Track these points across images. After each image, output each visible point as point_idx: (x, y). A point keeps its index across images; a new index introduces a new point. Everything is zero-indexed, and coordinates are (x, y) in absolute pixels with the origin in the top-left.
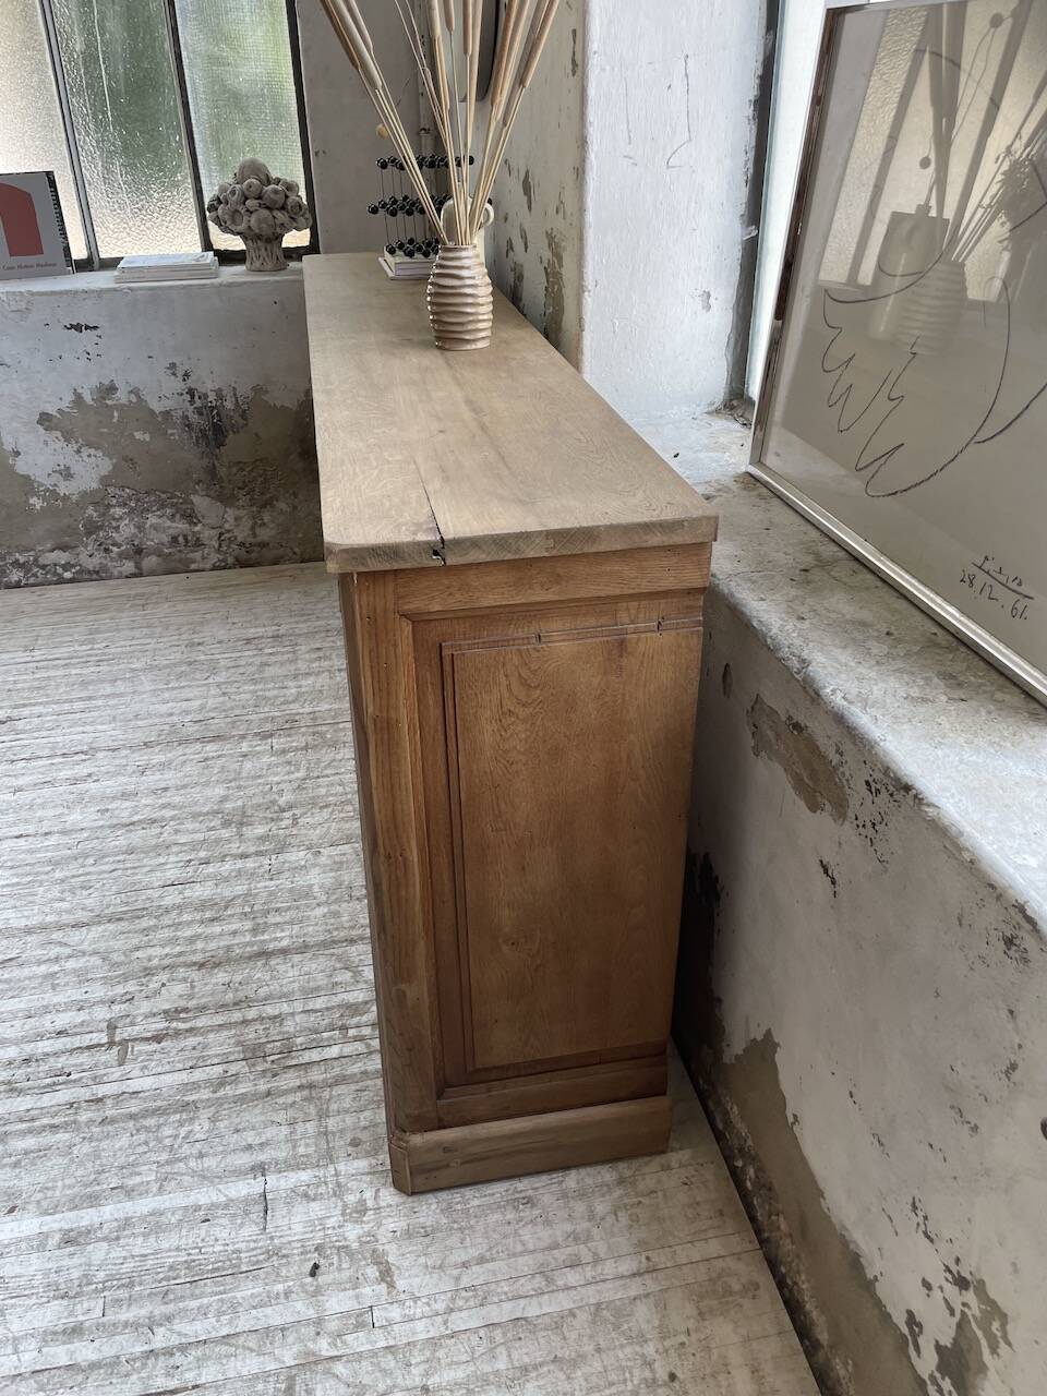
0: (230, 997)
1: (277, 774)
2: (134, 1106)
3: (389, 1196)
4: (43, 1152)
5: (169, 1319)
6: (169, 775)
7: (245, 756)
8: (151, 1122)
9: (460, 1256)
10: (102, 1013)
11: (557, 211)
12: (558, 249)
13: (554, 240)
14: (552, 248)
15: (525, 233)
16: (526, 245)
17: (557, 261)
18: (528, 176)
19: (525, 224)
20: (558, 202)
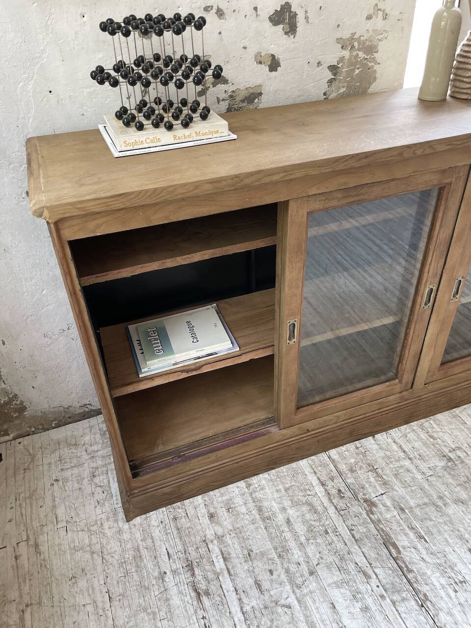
1: (414, 478)
6: (452, 557)
7: (402, 509)
11: (369, 18)
12: (367, 43)
13: (358, 40)
14: (353, 47)
15: (273, 56)
16: (274, 65)
17: (365, 53)
18: (286, 7)
19: (273, 49)
20: (372, 12)
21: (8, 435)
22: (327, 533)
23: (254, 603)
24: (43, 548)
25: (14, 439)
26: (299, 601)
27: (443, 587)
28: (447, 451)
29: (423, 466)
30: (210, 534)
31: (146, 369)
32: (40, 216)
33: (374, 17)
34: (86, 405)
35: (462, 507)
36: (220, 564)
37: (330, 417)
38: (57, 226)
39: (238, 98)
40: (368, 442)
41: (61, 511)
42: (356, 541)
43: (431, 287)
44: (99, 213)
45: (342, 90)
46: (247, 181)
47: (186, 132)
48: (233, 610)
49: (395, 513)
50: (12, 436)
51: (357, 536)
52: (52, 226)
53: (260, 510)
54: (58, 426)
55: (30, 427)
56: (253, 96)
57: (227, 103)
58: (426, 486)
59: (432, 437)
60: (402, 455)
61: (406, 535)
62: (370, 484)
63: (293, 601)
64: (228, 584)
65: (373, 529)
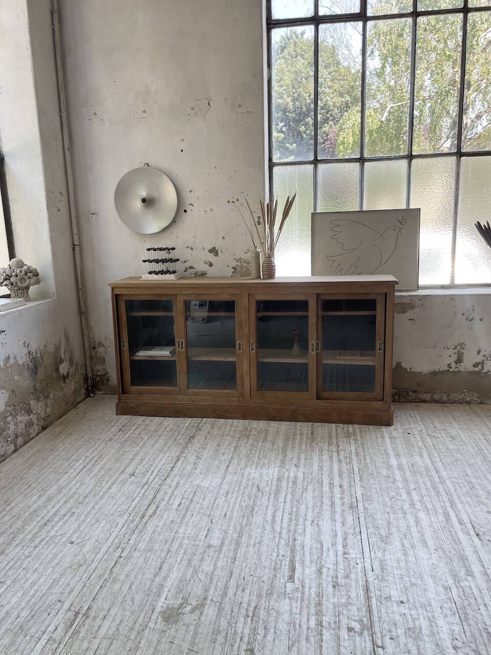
0: (327, 438)
2: (360, 449)
3: (391, 427)
4: (371, 459)
5: (418, 446)
8: (366, 447)
9: (408, 423)
10: (325, 453)
11: (246, 253)
12: (247, 261)
13: (243, 259)
14: (241, 262)
15: (210, 262)
16: (211, 265)
17: (246, 264)
18: (214, 248)
19: (210, 260)
20: (246, 251)
21: (101, 391)
22: (176, 431)
23: (134, 436)
24: (87, 414)
27: (196, 447)
28: (249, 427)
29: (233, 429)
30: (139, 423)
32: (109, 285)
35: (231, 438)
36: (133, 428)
37: (203, 397)
38: (113, 289)
39: (199, 273)
40: (222, 421)
41: (99, 410)
43: (240, 342)
44: (123, 287)
45: (239, 275)
47: (162, 276)
48: (126, 435)
49: (205, 433)
50: (102, 392)
53: (161, 423)
56: (203, 275)
57: (194, 275)
58: (227, 432)
60: (230, 425)
61: (201, 437)
62: (207, 427)
63: (146, 439)
64: (131, 431)
65: (192, 434)
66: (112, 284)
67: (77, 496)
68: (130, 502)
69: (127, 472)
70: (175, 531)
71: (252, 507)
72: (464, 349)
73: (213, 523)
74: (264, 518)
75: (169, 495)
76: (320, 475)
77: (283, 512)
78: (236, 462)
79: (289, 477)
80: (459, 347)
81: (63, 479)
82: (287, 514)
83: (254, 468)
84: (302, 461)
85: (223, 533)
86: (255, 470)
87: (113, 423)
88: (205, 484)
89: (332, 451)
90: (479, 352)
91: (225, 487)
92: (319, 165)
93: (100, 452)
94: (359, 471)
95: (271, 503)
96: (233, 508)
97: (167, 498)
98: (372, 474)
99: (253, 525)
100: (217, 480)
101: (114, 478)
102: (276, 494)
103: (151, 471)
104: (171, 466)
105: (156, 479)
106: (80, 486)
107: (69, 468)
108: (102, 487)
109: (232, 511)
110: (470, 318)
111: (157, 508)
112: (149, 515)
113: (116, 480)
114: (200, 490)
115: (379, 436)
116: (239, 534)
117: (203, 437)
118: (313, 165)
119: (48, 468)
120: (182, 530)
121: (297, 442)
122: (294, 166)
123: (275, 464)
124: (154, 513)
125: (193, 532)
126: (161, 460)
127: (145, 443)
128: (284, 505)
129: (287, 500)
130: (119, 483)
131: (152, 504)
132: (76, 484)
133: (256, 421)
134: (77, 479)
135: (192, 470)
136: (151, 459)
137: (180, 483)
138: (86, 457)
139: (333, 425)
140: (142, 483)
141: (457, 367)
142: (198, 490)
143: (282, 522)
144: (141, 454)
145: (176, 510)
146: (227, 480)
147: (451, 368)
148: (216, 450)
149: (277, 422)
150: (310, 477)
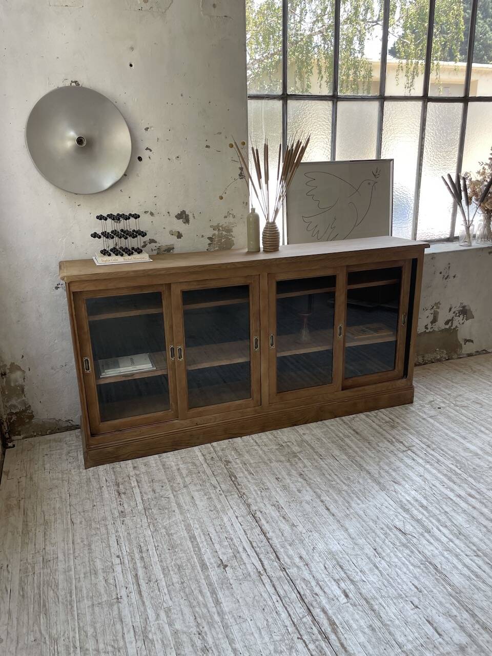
0: (378, 435)
1: (257, 453)
2: (425, 440)
3: (415, 403)
4: (450, 450)
5: (466, 422)
6: (265, 480)
8: (426, 436)
9: (421, 395)
10: (401, 455)
11: (225, 217)
12: (226, 228)
13: (222, 226)
14: (219, 229)
15: (179, 232)
16: (179, 236)
17: (225, 232)
18: (183, 212)
19: (178, 229)
20: (226, 215)
22: (199, 472)
23: (150, 497)
24: (35, 479)
25: (23, 438)
26: (174, 496)
27: (255, 491)
28: (282, 442)
29: (265, 449)
30: (132, 473)
31: (104, 374)
32: (63, 279)
33: (228, 217)
34: (69, 420)
35: (280, 463)
36: (134, 484)
38: (69, 285)
39: (162, 250)
40: (238, 440)
41: (47, 466)
42: (214, 475)
43: (256, 337)
44: (87, 281)
45: (216, 249)
46: (150, 273)
47: (130, 257)
48: (137, 499)
49: (241, 465)
50: (22, 436)
51: (215, 473)
52: (67, 284)
53: (164, 465)
54: (51, 433)
55: (34, 432)
56: (169, 249)
57: (156, 251)
58: (263, 456)
59: (276, 437)
60: (255, 444)
61: (243, 473)
62: (231, 455)
63: (171, 496)
64: (137, 491)
65: (225, 471)
66: (68, 277)
67: (184, 638)
68: (274, 614)
69: (211, 564)
70: (394, 642)
71: (430, 563)
72: (438, 308)
73: (419, 607)
74: (461, 574)
75: (313, 583)
76: (433, 487)
77: (466, 555)
78: (328, 499)
79: (408, 501)
80: (435, 307)
81: (126, 612)
82: (475, 558)
83: (359, 502)
84: (394, 474)
85: (450, 619)
86: (363, 504)
87: (94, 484)
88: (335, 547)
89: (404, 451)
90: (450, 309)
91: (361, 541)
92: (289, 102)
93: (130, 541)
94: (460, 469)
95: (440, 549)
96: (410, 572)
97: (317, 590)
98: (474, 468)
99: (463, 590)
100: (340, 534)
101: (203, 581)
102: (429, 532)
103: (241, 549)
104: (258, 530)
105: (266, 562)
106: (168, 617)
107: (112, 588)
108: (206, 606)
109: (415, 577)
110: (446, 277)
111: (324, 611)
112: (329, 630)
113: (210, 584)
114: (341, 558)
115: (418, 418)
116: (467, 611)
117: (246, 473)
118: (281, 101)
119: (79, 601)
120: (401, 639)
121: (357, 450)
122: (260, 101)
123: (372, 487)
124: (332, 624)
125: (416, 634)
126: (232, 524)
127: (179, 506)
128: (455, 545)
129: (449, 537)
130: (221, 588)
131: (311, 608)
132: (158, 616)
133: (279, 431)
134: (147, 603)
135: (292, 530)
136: (218, 528)
137: (304, 557)
138: (118, 557)
139: (362, 416)
140: (254, 576)
141: (432, 328)
142: (340, 560)
143: (484, 572)
144: (195, 525)
145: (354, 605)
146: (351, 531)
147: (427, 328)
148: (285, 488)
149: (303, 426)
150: (427, 493)
